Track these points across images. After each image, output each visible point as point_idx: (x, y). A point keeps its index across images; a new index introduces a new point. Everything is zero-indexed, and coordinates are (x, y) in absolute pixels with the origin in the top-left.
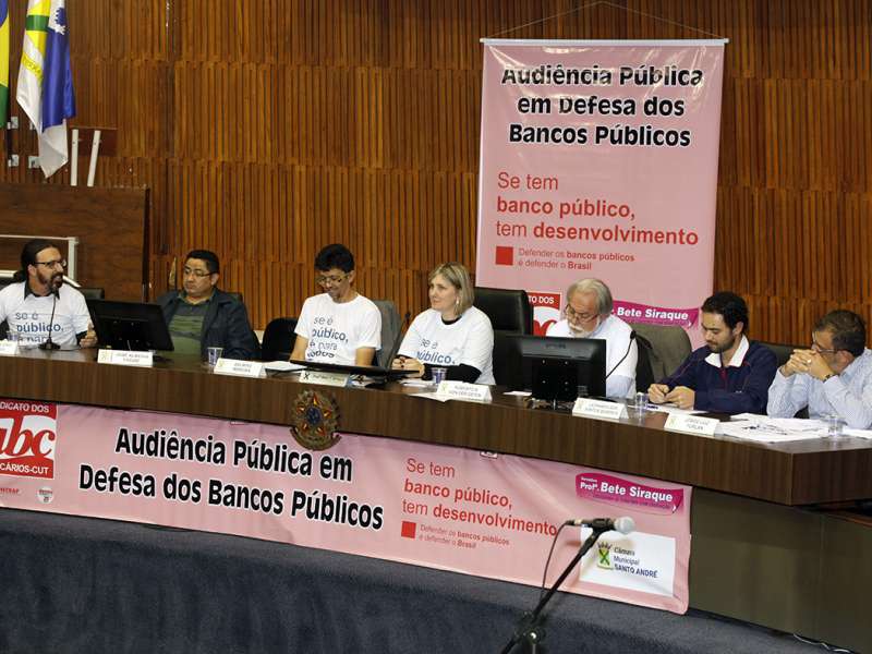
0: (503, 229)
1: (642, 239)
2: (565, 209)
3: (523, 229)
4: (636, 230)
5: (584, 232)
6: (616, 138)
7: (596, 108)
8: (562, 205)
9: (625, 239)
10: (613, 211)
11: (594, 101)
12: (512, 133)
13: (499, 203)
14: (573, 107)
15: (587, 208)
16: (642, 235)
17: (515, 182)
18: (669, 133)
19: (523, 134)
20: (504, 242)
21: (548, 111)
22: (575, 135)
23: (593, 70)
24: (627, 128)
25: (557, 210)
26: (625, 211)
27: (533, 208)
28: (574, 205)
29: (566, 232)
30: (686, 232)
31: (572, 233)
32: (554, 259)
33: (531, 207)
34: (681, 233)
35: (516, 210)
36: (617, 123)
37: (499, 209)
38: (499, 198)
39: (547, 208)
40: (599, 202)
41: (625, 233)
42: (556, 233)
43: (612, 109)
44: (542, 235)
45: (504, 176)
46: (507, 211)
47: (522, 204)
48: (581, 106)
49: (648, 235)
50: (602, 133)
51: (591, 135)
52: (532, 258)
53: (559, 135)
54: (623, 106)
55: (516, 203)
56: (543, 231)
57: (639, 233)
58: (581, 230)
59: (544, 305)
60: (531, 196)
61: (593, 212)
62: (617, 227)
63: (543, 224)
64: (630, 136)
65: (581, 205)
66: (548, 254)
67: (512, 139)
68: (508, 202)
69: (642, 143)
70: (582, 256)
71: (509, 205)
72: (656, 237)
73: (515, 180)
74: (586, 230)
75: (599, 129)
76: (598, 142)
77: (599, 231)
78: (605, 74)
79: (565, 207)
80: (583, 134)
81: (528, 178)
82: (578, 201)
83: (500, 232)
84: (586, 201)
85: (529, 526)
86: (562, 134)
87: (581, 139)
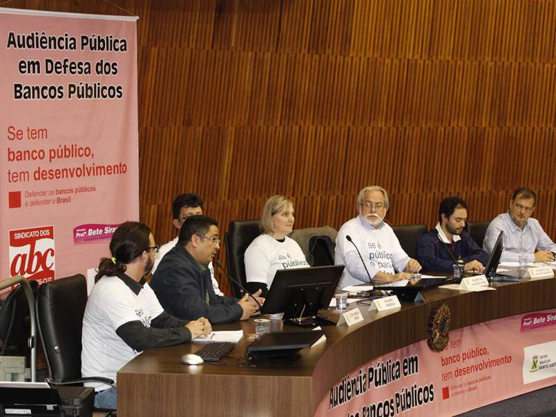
0: (13, 177)
1: (99, 174)
2: (53, 155)
3: (26, 174)
4: (95, 166)
5: (65, 172)
6: (80, 94)
7: (68, 69)
8: (50, 151)
9: (89, 174)
10: (82, 152)
11: (67, 63)
12: (16, 91)
13: (9, 154)
14: (54, 68)
15: (67, 152)
16: (99, 169)
17: (18, 135)
18: (110, 88)
19: (23, 92)
20: (15, 187)
21: (39, 72)
22: (56, 92)
23: (65, 37)
24: (87, 85)
25: (47, 155)
26: (88, 152)
27: (32, 156)
28: (58, 150)
29: (54, 173)
30: (122, 165)
31: (57, 174)
32: (47, 197)
33: (29, 155)
35: (21, 159)
36: (80, 80)
37: (9, 159)
38: (9, 149)
39: (41, 154)
40: (72, 146)
41: (89, 169)
42: (48, 175)
43: (77, 69)
44: (39, 178)
45: (11, 130)
46: (15, 159)
47: (25, 152)
48: (59, 67)
49: (103, 169)
50: (72, 89)
51: (65, 91)
52: (34, 199)
53: (46, 92)
54: (84, 67)
55: (21, 152)
56: (40, 175)
57: (97, 168)
58: (63, 171)
59: (44, 237)
60: (30, 145)
61: (70, 155)
62: (84, 165)
63: (39, 168)
64: (89, 92)
65: (62, 150)
66: (44, 193)
67: (16, 97)
68: (15, 152)
69: (95, 97)
70: (65, 192)
71: (16, 155)
72: (107, 170)
73: (19, 133)
74: (66, 170)
75: (71, 86)
76: (70, 97)
77: (74, 169)
78: (72, 41)
79: (53, 152)
80: (61, 90)
81: (28, 130)
82: (60, 146)
83: (11, 180)
84: (65, 146)
85: (497, 362)
86: (48, 91)
87: (60, 95)
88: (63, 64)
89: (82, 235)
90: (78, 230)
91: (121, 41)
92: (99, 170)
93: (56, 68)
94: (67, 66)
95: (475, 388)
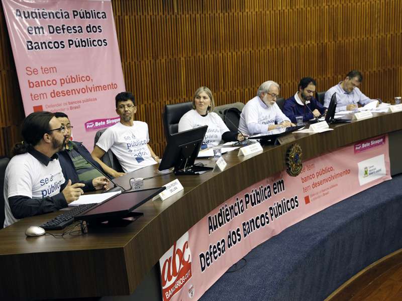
0: (34, 97)
1: (98, 90)
2: (63, 81)
3: (45, 95)
4: (95, 86)
5: (73, 91)
6: (77, 44)
7: (66, 31)
8: (61, 80)
9: (91, 91)
10: (83, 79)
11: (64, 27)
12: (28, 46)
13: (29, 83)
14: (55, 30)
15: (72, 80)
17: (35, 72)
18: (98, 41)
19: (34, 45)
20: (37, 103)
21: (43, 33)
22: (59, 45)
23: (60, 11)
24: (81, 39)
25: (59, 82)
26: (88, 78)
27: (47, 84)
28: (66, 79)
29: (65, 93)
30: (114, 84)
31: (68, 93)
32: (63, 107)
33: (46, 83)
34: (112, 84)
35: (39, 86)
36: (77, 37)
37: (30, 87)
38: (29, 81)
39: (54, 82)
40: (77, 76)
41: (90, 88)
42: (61, 94)
43: (73, 31)
44: (55, 96)
45: (29, 69)
46: (35, 87)
47: (41, 82)
48: (59, 30)
49: (100, 88)
50: (71, 42)
51: (66, 44)
52: (52, 109)
53: (51, 45)
54: (77, 29)
55: (38, 82)
56: (55, 94)
57: (96, 87)
58: (72, 90)
60: (45, 77)
61: (75, 81)
62: (87, 86)
63: (54, 91)
64: (83, 43)
65: (69, 79)
66: (60, 105)
67: (29, 49)
68: (34, 82)
69: (88, 46)
70: (75, 102)
71: (35, 84)
72: (103, 88)
73: (35, 70)
74: (74, 90)
75: (69, 41)
76: (70, 47)
77: (80, 89)
78: (66, 14)
79: (62, 80)
80: (62, 43)
81: (42, 68)
82: (67, 76)
83: (33, 99)
84: (71, 76)
85: (341, 175)
86: (53, 44)
87: (62, 46)
88: (61, 28)
89: (91, 126)
90: (88, 124)
91: (102, 13)
92: (97, 88)
93: (57, 30)
94: (65, 29)
95: (327, 194)
